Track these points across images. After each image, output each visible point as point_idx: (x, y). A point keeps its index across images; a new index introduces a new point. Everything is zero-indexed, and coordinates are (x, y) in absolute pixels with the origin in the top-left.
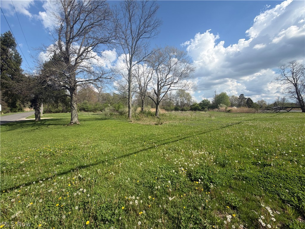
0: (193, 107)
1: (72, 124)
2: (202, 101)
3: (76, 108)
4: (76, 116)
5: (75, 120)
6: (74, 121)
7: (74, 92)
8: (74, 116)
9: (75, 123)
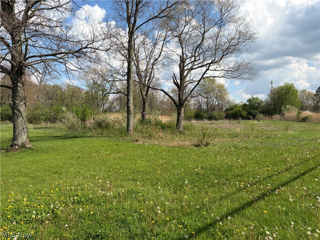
0: (231, 112)
1: (17, 147)
2: (248, 101)
3: (24, 114)
4: (25, 130)
5: (23, 139)
6: (20, 141)
7: (21, 78)
8: (21, 131)
9: (23, 146)
